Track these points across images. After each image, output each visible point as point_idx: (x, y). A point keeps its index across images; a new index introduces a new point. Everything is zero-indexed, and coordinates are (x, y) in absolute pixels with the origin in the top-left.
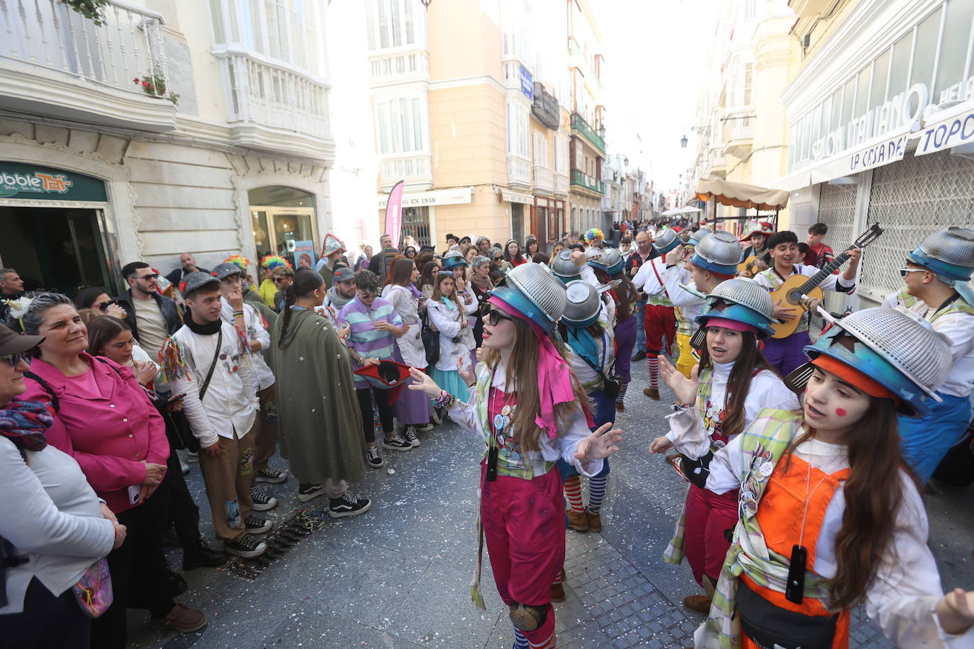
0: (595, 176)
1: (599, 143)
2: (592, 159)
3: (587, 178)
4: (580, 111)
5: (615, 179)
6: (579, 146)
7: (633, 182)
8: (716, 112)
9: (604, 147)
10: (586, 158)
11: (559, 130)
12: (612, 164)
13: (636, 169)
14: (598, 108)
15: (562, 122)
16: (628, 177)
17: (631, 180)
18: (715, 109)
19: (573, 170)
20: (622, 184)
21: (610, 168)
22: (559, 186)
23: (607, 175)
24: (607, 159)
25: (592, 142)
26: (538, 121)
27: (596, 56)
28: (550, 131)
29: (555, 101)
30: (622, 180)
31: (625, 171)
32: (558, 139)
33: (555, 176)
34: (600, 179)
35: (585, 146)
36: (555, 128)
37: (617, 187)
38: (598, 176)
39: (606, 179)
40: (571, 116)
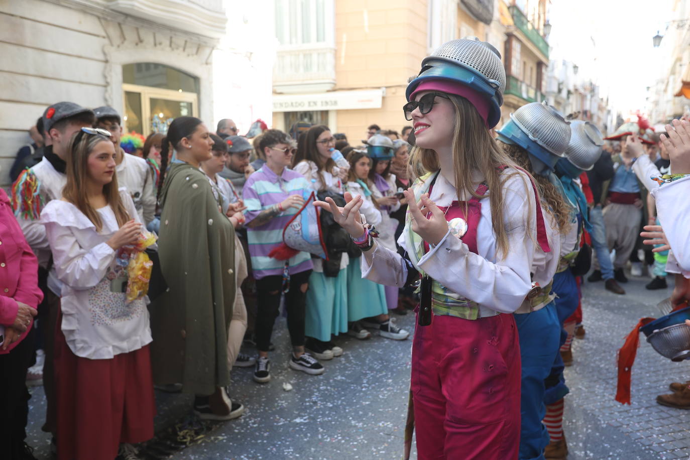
0: (534, 85)
1: (541, 45)
2: (531, 65)
3: (524, 88)
4: (520, 2)
5: (560, 91)
6: (516, 46)
7: (583, 97)
9: (547, 50)
10: (525, 63)
11: (493, 25)
13: (587, 81)
14: (542, 2)
15: (496, 15)
16: (576, 90)
17: (580, 94)
20: (568, 98)
21: (554, 77)
23: (549, 86)
24: (550, 65)
25: (533, 43)
26: (468, 12)
28: (481, 24)
30: (569, 92)
31: (574, 81)
32: (490, 35)
34: (541, 89)
35: (523, 46)
36: (487, 22)
37: (562, 101)
38: (539, 86)
39: (548, 90)
40: (509, 8)
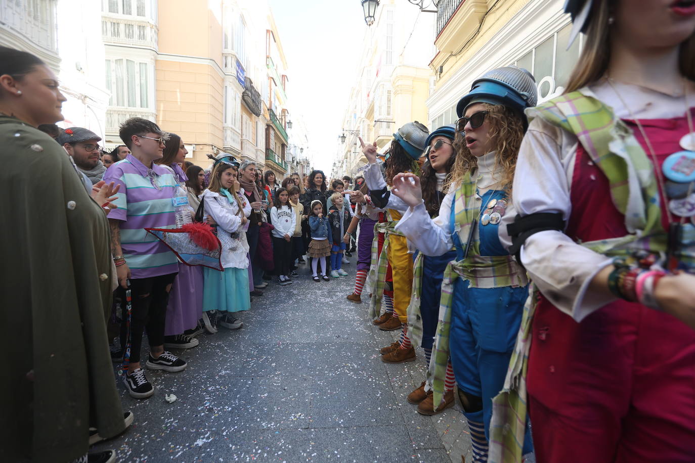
0: (280, 156)
1: (284, 134)
2: (279, 145)
3: (276, 157)
4: (274, 109)
5: (293, 161)
6: (272, 132)
7: (303, 167)
8: (363, 121)
9: (287, 138)
10: (276, 143)
11: (260, 117)
12: (291, 152)
13: (305, 158)
14: (284, 111)
15: (262, 112)
16: (300, 162)
17: (302, 164)
18: (363, 120)
19: (268, 149)
20: (297, 166)
21: (291, 153)
22: (259, 158)
23: (288, 158)
24: (288, 146)
25: (281, 133)
26: (247, 107)
27: (283, 76)
28: (254, 115)
29: (259, 95)
30: (297, 162)
31: (300, 157)
32: (259, 123)
33: (257, 150)
34: (284, 159)
35: (276, 133)
36: (258, 115)
37: (294, 167)
38: (283, 157)
39: (287, 160)
40: (268, 110)
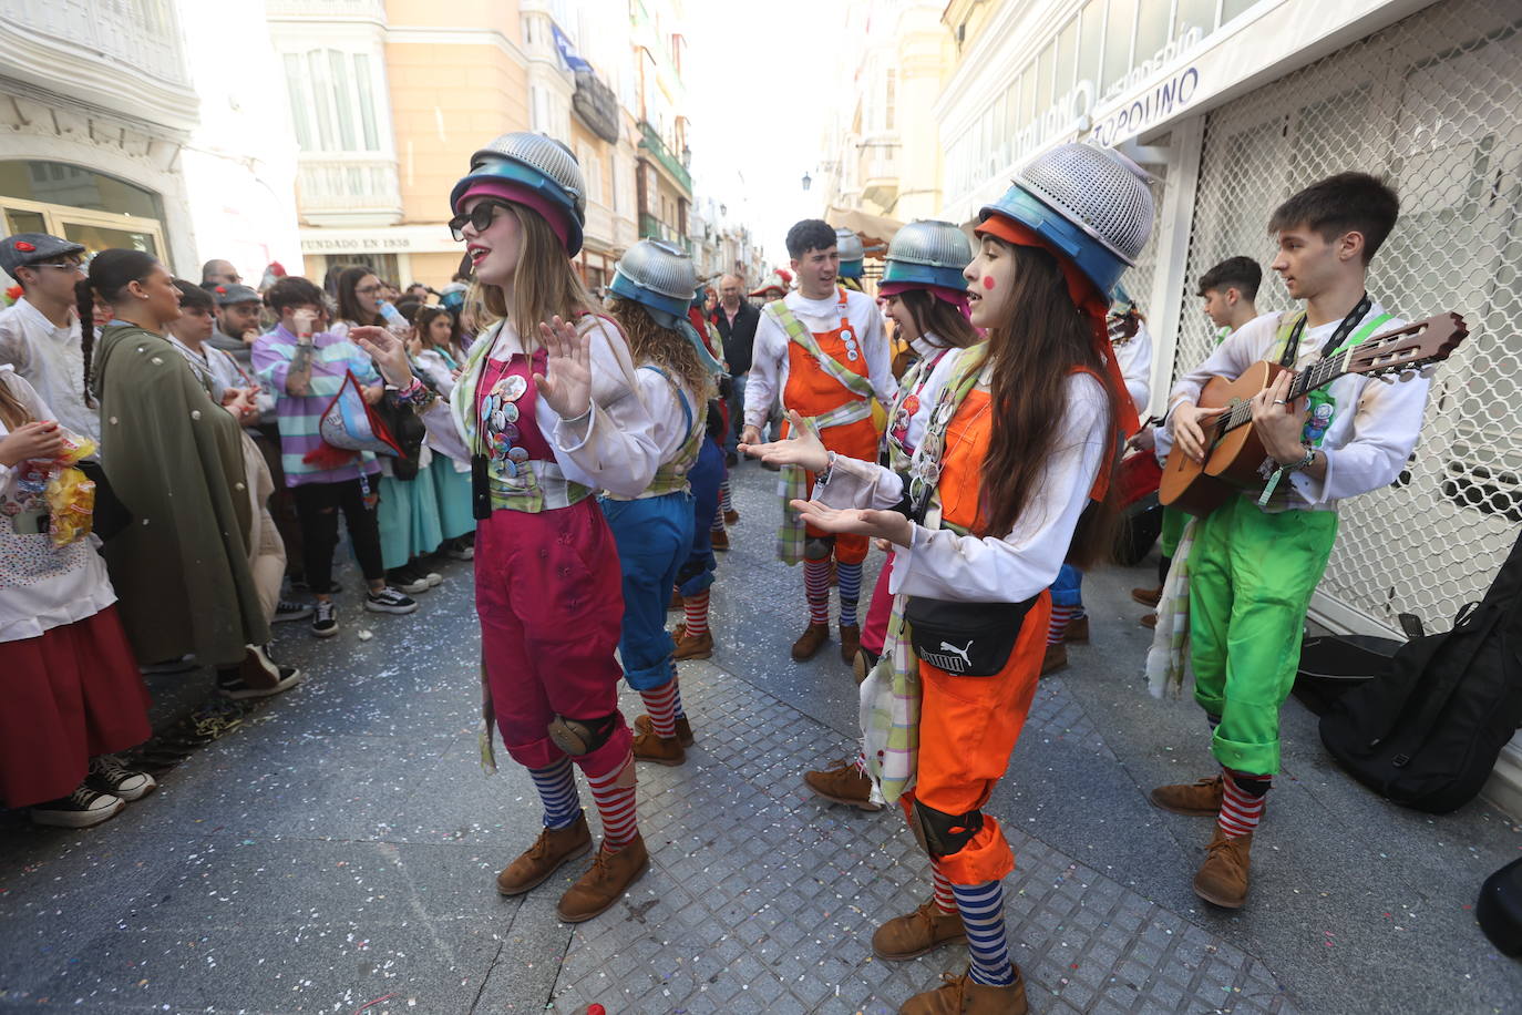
0: (676, 227)
1: (681, 176)
2: (671, 201)
3: (664, 230)
4: (652, 120)
5: (707, 236)
6: (651, 176)
7: (735, 245)
9: (690, 184)
10: (663, 198)
11: (618, 145)
12: (702, 212)
13: (738, 225)
14: (679, 121)
15: (623, 133)
16: (726, 236)
17: (731, 240)
19: (643, 214)
20: (718, 245)
21: (699, 218)
22: (620, 236)
23: (694, 229)
24: (694, 202)
25: (672, 174)
26: (585, 125)
27: (674, 36)
28: (604, 144)
29: (612, 96)
30: (718, 238)
31: (723, 225)
32: (616, 157)
33: (615, 220)
34: (685, 233)
35: (660, 176)
36: (612, 140)
37: (711, 249)
38: (682, 229)
39: (694, 234)
40: (638, 125)
